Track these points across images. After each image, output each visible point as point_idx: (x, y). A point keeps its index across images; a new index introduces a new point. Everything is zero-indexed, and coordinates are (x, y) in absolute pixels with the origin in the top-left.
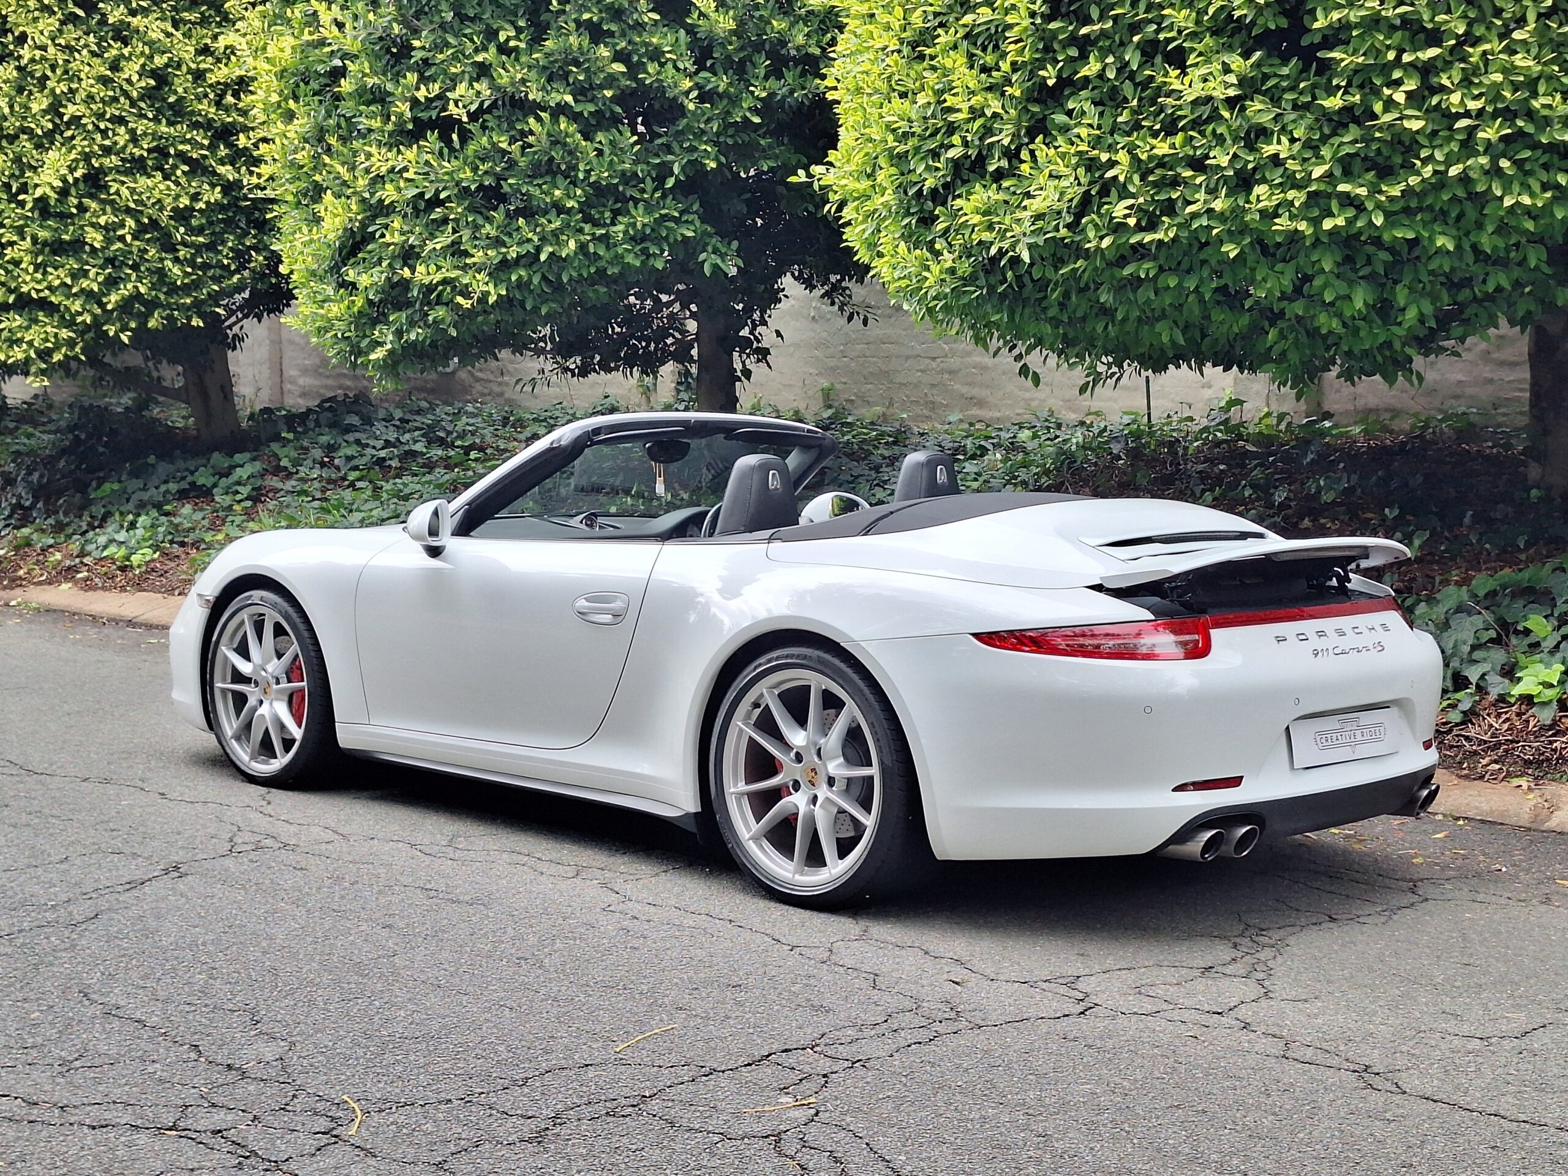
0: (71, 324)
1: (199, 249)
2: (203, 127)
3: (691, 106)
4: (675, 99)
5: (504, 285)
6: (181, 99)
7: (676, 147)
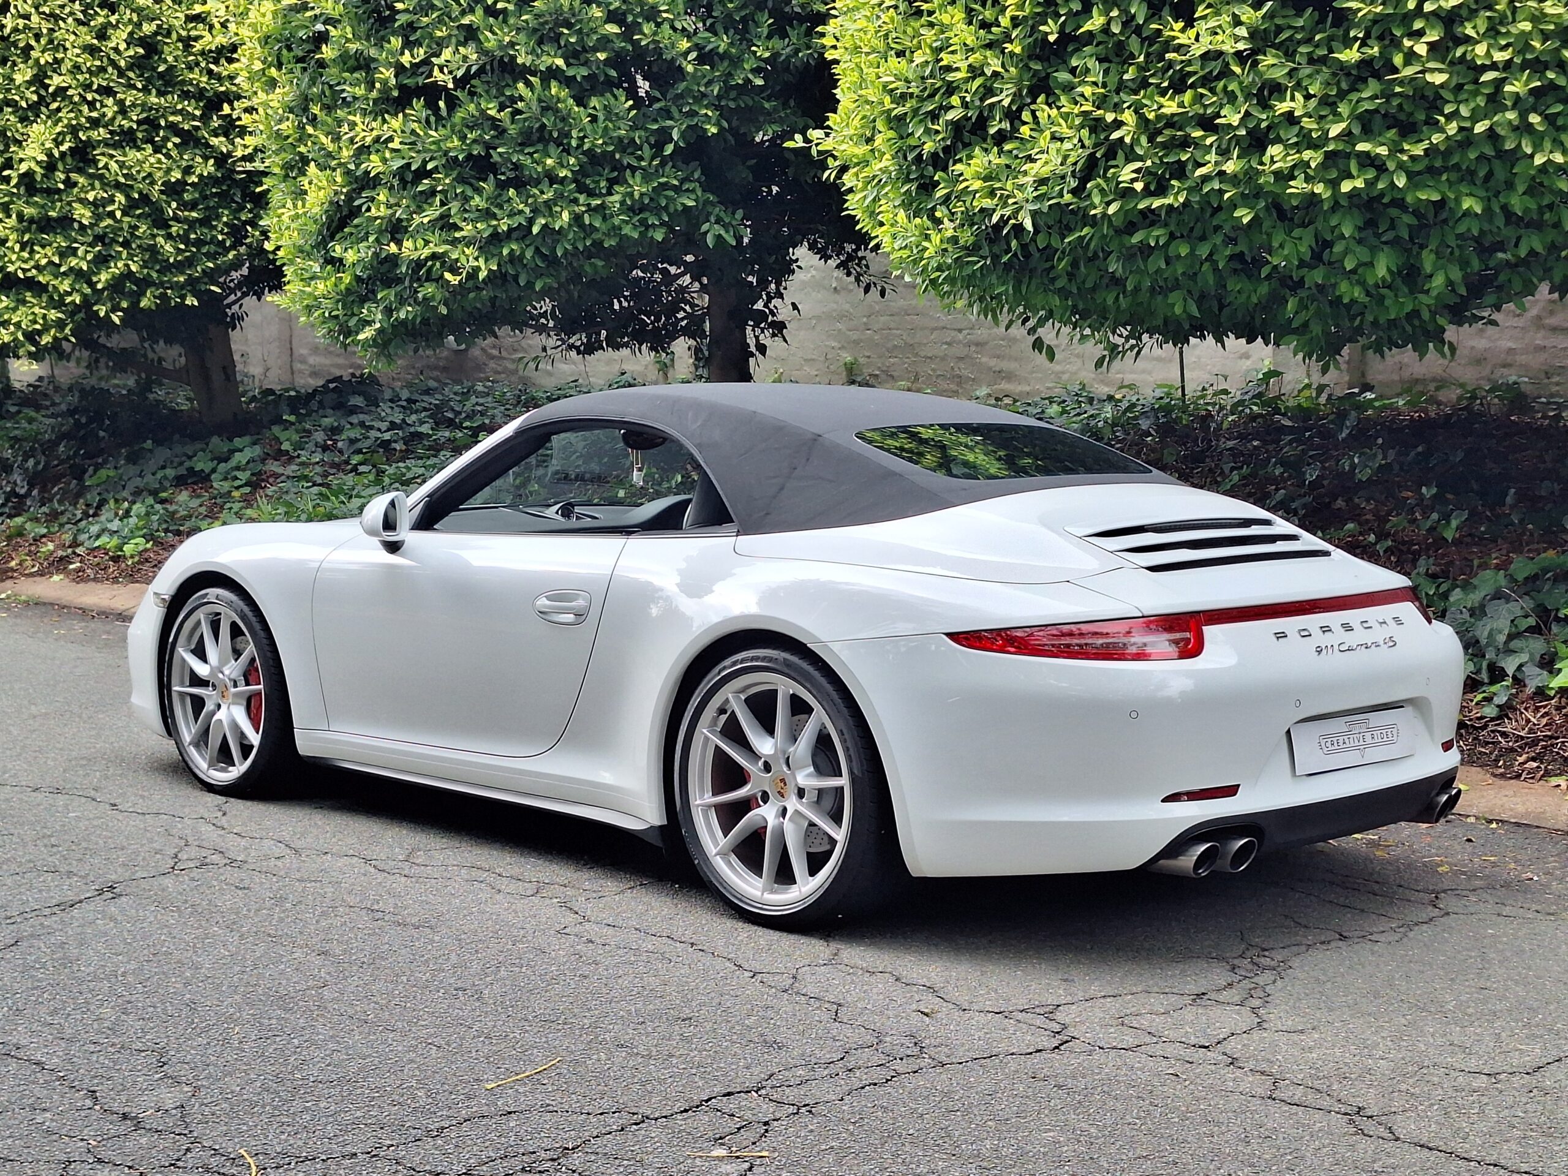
0: (59, 305)
1: (192, 224)
2: (194, 97)
3: (690, 68)
4: (673, 60)
5: (496, 260)
6: (171, 68)
7: (674, 110)
